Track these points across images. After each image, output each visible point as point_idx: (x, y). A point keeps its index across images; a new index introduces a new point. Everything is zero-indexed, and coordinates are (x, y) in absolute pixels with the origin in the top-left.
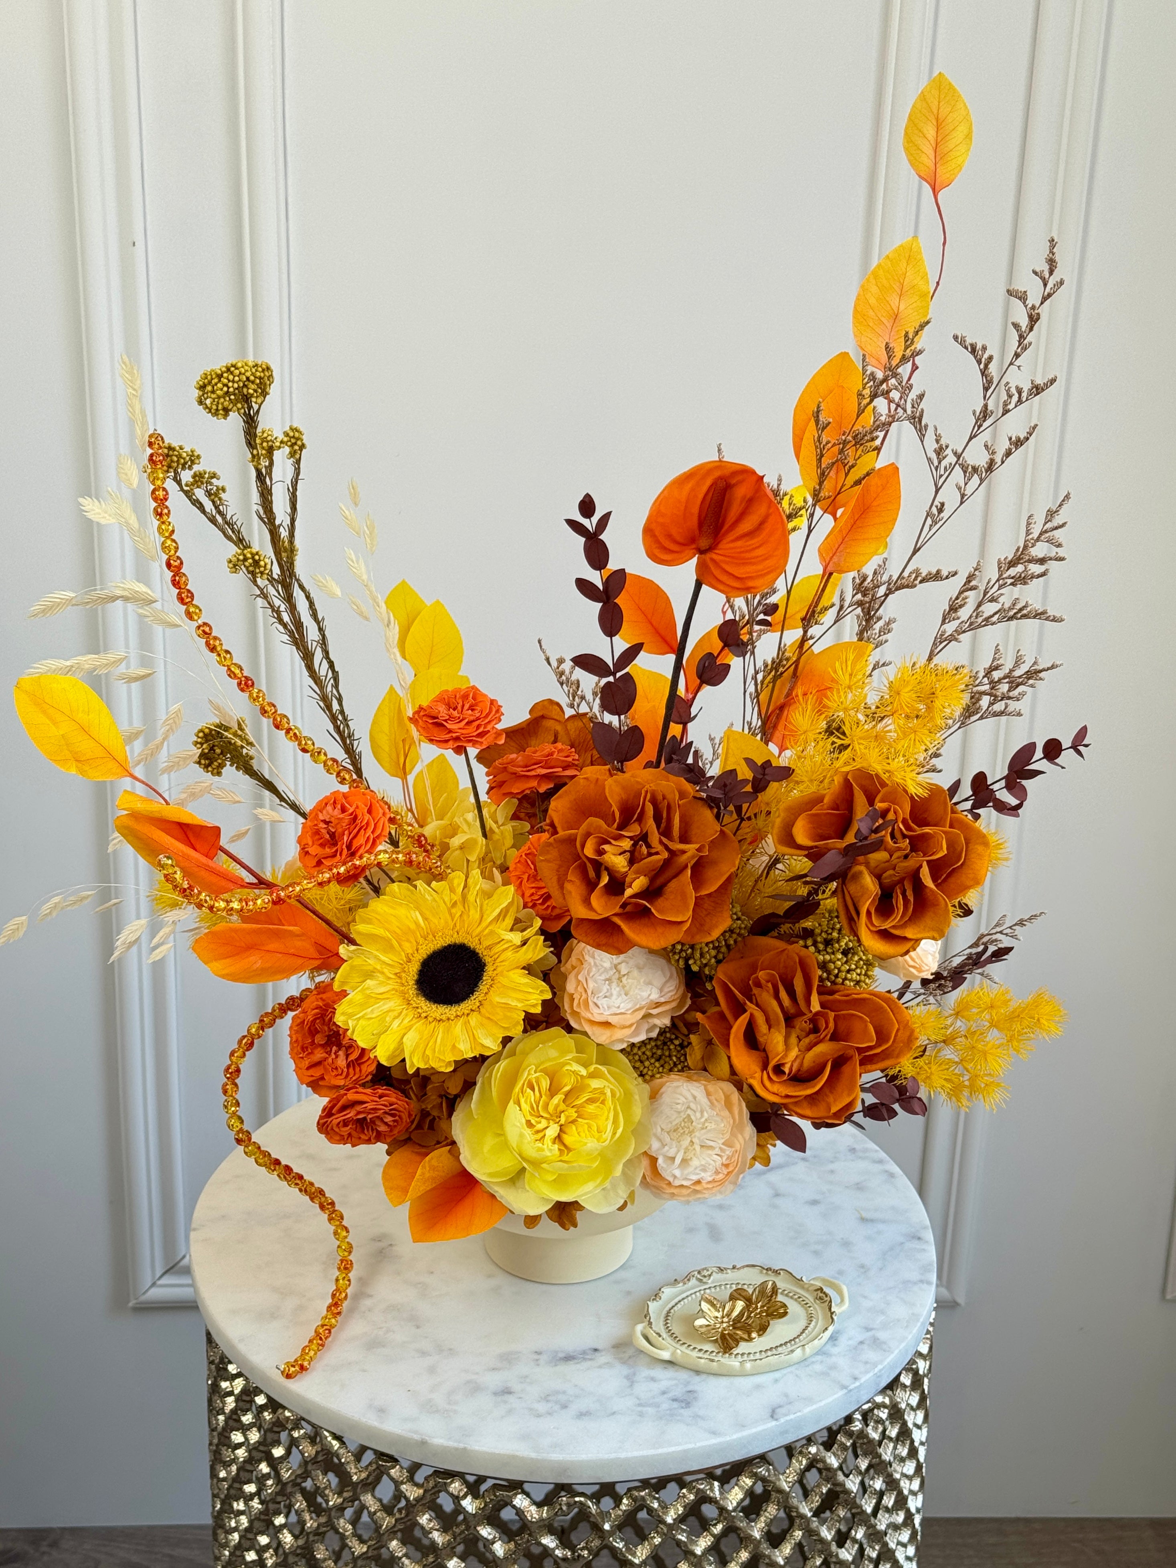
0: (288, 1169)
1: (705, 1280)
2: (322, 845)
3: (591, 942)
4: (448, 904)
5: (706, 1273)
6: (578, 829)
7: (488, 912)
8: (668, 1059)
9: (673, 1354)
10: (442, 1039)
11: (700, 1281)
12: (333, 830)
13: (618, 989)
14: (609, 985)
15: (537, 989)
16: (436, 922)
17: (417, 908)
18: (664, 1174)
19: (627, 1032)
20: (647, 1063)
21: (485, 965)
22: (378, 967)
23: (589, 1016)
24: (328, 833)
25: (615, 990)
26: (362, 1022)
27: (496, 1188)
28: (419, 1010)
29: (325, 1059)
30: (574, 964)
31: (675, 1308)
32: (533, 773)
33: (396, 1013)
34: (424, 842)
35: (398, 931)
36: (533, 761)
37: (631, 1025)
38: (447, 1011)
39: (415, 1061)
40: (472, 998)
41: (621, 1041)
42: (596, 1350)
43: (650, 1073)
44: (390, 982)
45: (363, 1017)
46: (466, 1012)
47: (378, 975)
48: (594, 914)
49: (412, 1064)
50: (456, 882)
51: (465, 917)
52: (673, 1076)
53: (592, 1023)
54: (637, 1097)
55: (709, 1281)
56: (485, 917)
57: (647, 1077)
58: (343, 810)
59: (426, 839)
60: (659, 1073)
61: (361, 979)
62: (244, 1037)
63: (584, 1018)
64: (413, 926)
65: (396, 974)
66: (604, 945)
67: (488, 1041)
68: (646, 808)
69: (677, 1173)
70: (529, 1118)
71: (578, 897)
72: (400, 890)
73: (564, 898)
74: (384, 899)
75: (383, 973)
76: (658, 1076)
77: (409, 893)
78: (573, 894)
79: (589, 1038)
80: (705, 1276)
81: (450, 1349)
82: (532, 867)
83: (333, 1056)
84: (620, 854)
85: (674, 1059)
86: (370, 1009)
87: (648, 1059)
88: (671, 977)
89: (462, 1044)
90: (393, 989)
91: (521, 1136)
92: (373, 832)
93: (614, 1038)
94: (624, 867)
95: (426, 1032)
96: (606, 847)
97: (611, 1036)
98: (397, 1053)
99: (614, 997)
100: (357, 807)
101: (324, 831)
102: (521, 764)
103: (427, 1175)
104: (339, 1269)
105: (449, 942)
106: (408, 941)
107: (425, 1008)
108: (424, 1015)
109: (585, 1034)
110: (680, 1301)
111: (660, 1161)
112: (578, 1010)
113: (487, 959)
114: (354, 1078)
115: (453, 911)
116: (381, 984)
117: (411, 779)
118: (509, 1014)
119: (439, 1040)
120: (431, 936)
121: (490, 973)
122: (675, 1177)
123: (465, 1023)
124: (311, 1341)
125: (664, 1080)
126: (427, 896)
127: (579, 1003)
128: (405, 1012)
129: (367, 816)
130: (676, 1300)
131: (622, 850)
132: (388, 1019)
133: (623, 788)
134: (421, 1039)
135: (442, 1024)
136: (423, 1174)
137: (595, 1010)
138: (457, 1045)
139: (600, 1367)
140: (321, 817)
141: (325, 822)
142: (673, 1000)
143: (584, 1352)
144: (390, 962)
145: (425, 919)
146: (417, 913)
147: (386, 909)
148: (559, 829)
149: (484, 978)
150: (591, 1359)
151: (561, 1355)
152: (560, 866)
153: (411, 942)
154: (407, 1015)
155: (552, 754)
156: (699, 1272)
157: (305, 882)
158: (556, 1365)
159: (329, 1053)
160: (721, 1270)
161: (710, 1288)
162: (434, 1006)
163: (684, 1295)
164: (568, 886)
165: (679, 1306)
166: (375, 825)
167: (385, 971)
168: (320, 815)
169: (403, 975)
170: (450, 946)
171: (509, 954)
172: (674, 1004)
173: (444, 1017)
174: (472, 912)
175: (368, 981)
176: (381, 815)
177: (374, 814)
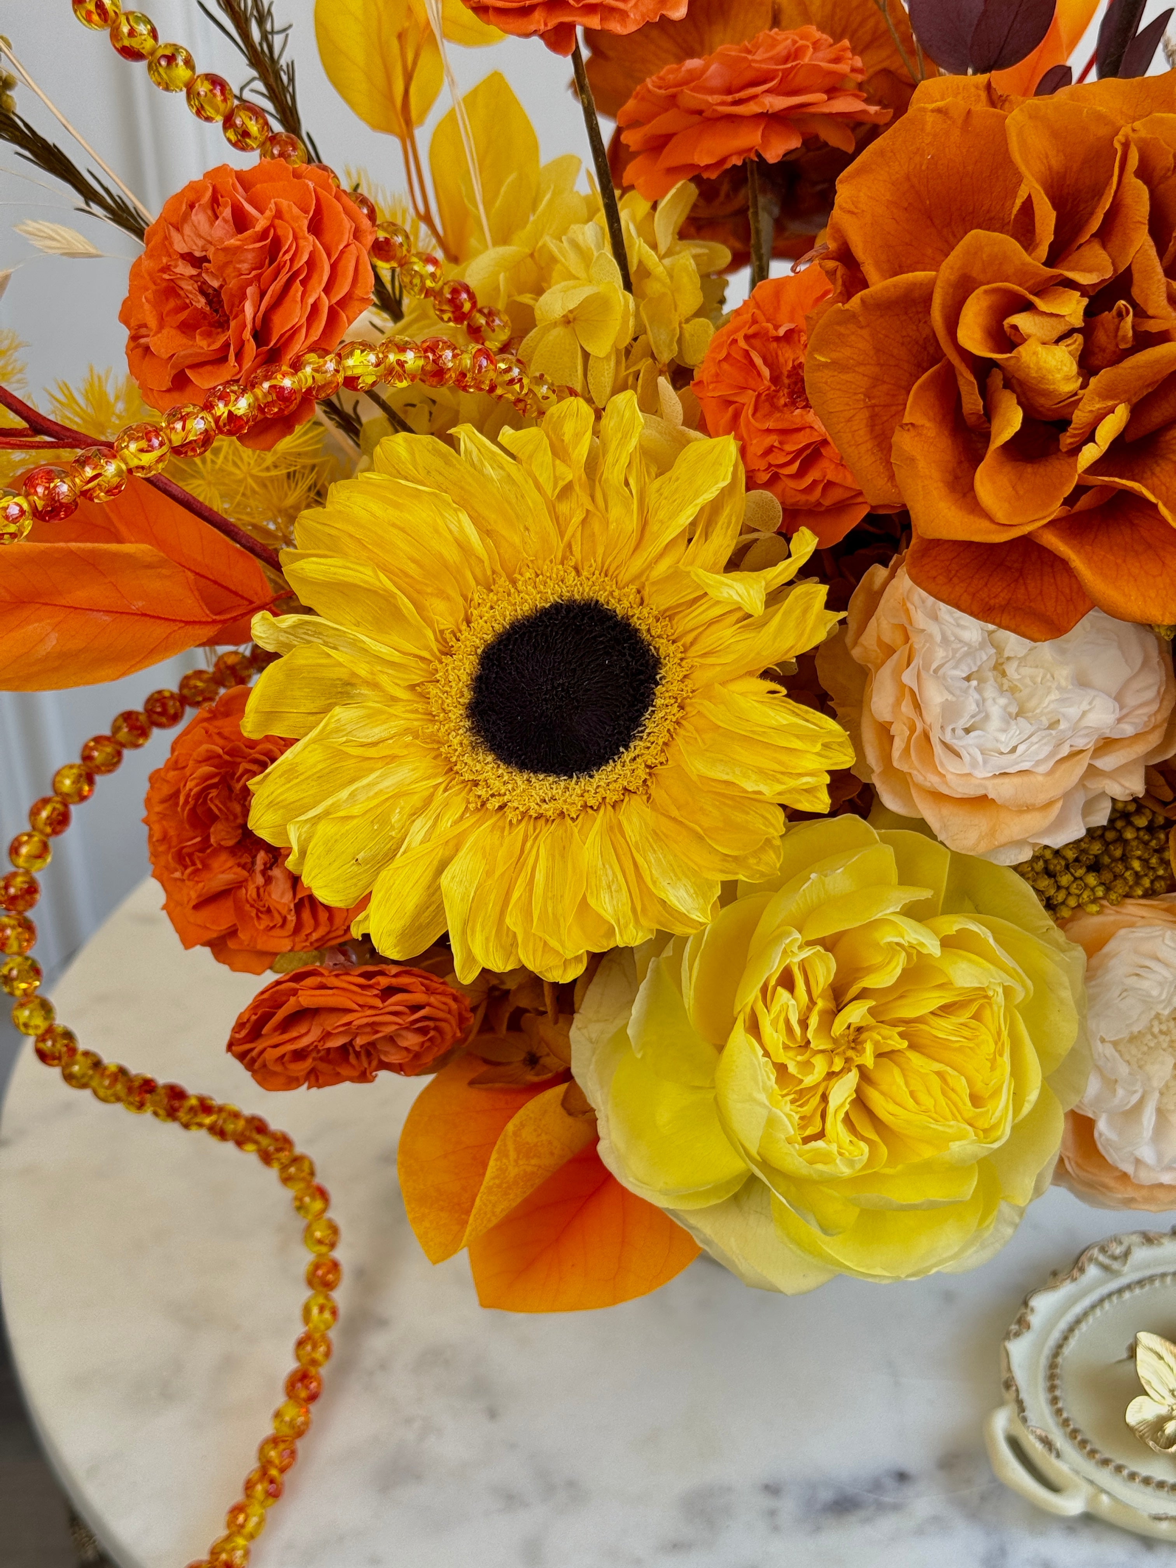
0: (176, 1094)
1: (1116, 1265)
2: (187, 328)
3: (966, 599)
4: (549, 490)
5: (1118, 1250)
6: (936, 267)
7: (662, 514)
8: (1119, 867)
9: (1092, 1500)
10: (550, 877)
11: (1106, 1268)
12: (215, 284)
13: (1002, 701)
14: (978, 689)
15: (812, 738)
16: (517, 540)
17: (464, 503)
18: (1112, 1156)
19: (1034, 822)
20: (1065, 880)
21: (656, 663)
22: (363, 670)
23: (932, 781)
24: (202, 291)
25: (997, 705)
26: (325, 829)
27: (692, 1221)
28: (482, 791)
29: (240, 884)
30: (887, 638)
31: (1067, 1351)
32: (752, 108)
33: (416, 800)
34: (467, 306)
35: (412, 569)
36: (749, 75)
37: (1049, 804)
38: (557, 791)
39: (478, 951)
40: (627, 756)
41: (1020, 843)
42: (902, 1477)
43: (1072, 902)
44: (398, 709)
45: (327, 813)
46: (612, 797)
47: (365, 691)
48: (985, 524)
49: (470, 958)
50: (569, 429)
51: (596, 526)
52: (1133, 908)
53: (938, 797)
54: (1066, 994)
55: (1126, 1269)
56: (653, 527)
57: (1065, 913)
58: (241, 222)
59: (472, 296)
60: (1095, 901)
61: (321, 703)
62: (45, 801)
63: (921, 788)
64: (452, 555)
65: (412, 688)
66: (1003, 609)
67: (682, 893)
68: (1128, 199)
69: (1147, 1153)
70: (782, 1057)
71: (936, 474)
72: (412, 453)
73: (892, 477)
74: (368, 482)
75: (375, 686)
76: (1094, 908)
77: (439, 463)
78: (922, 464)
79: (934, 837)
80: (1114, 1258)
81: (571, 1484)
82: (766, 372)
83: (260, 880)
84: (1057, 341)
85: (1136, 865)
86: (344, 794)
87: (1067, 867)
88: (1145, 663)
89: (605, 896)
90: (407, 731)
91: (771, 1122)
92: (327, 290)
93: (1003, 837)
94: (1067, 379)
95: (501, 853)
96: (1022, 321)
97: (992, 832)
98: (425, 918)
99: (995, 723)
100: (279, 215)
101: (188, 286)
102: (716, 82)
103: (513, 1172)
104: (310, 1283)
105: (553, 598)
106: (442, 594)
107: (497, 785)
108: (495, 803)
109: (921, 826)
110: (1071, 1329)
111: (1102, 1126)
112: (905, 768)
113: (664, 648)
114: (315, 936)
115: (563, 508)
116: (373, 716)
117: (423, 135)
118: (739, 817)
119: (540, 877)
120: (503, 582)
121: (675, 688)
122: (1138, 1162)
123: (611, 829)
124: (249, 1486)
125: (1110, 917)
126: (489, 470)
127: (907, 750)
128: (440, 796)
129: (309, 242)
130: (1063, 1325)
131: (1062, 328)
132: (395, 818)
133: (1055, 135)
134: (489, 874)
135: (546, 832)
136: (502, 1170)
137: (951, 767)
138: (592, 902)
139: (920, 1532)
140: (180, 246)
141: (189, 258)
142: (1155, 728)
143: (876, 1486)
144: (396, 657)
145: (486, 532)
146: (464, 518)
147: (376, 507)
148: (870, 270)
149: (658, 702)
150: (896, 1508)
151: (826, 1495)
152: (876, 381)
153: (448, 598)
154: (447, 804)
155: (795, 54)
156: (1103, 1250)
157: (133, 447)
158: (818, 1529)
159: (249, 868)
160: (1148, 1239)
161: (1129, 1287)
162: (520, 779)
163: (1078, 1309)
164: (904, 441)
165: (1073, 1343)
166: (334, 267)
167: (384, 680)
168: (176, 236)
169: (433, 690)
170: (556, 608)
171: (726, 633)
172: (1155, 739)
173: (549, 809)
174: (616, 512)
175: (337, 710)
176: (347, 237)
177: (328, 237)
